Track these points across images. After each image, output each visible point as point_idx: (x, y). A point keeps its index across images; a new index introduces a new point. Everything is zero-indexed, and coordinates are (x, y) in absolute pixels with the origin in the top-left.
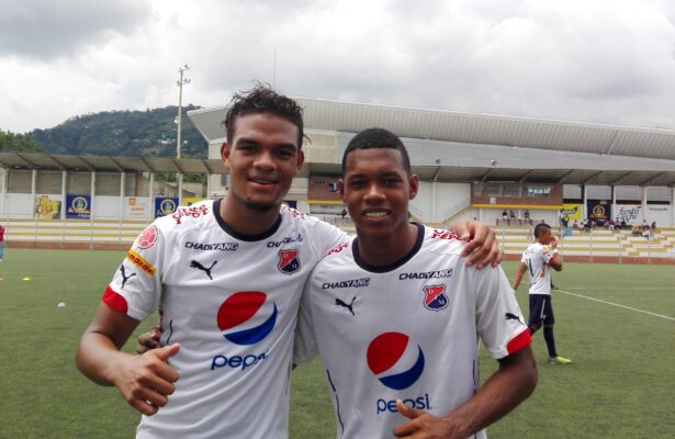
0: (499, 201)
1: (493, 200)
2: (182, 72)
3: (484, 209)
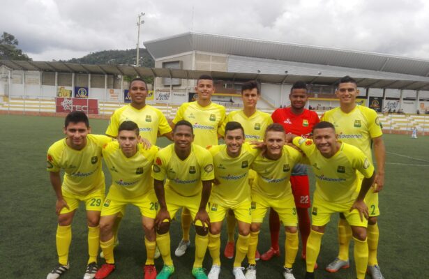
0: (319, 96)
1: (316, 95)
2: (139, 17)
3: (310, 101)
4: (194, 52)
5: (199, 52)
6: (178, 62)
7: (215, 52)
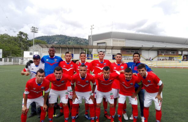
0: (164, 55)
1: (163, 55)
2: (92, 26)
3: (161, 57)
4: (112, 39)
5: (114, 39)
6: (105, 43)
7: (120, 39)
